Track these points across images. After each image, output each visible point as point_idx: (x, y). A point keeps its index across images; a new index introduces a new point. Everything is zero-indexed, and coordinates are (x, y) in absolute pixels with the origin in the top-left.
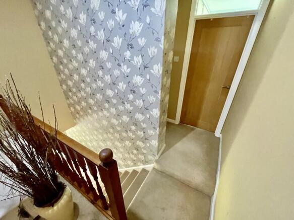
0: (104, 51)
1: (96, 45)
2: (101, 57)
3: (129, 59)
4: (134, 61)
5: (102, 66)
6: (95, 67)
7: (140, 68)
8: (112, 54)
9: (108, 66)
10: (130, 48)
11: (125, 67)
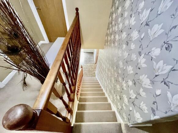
0: (137, 32)
1: (135, 22)
2: (132, 35)
3: (154, 57)
4: (157, 64)
5: (128, 43)
6: (124, 39)
7: (156, 76)
8: (142, 39)
9: (132, 46)
10: (164, 48)
11: (144, 60)
